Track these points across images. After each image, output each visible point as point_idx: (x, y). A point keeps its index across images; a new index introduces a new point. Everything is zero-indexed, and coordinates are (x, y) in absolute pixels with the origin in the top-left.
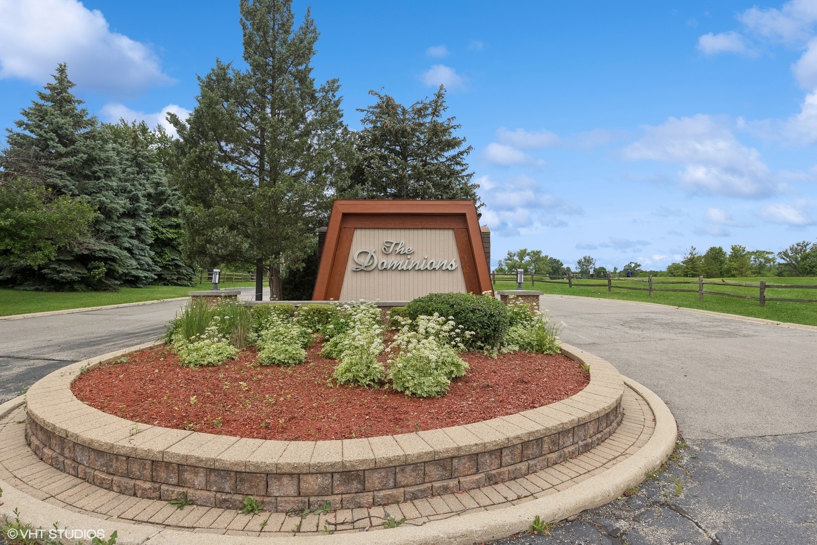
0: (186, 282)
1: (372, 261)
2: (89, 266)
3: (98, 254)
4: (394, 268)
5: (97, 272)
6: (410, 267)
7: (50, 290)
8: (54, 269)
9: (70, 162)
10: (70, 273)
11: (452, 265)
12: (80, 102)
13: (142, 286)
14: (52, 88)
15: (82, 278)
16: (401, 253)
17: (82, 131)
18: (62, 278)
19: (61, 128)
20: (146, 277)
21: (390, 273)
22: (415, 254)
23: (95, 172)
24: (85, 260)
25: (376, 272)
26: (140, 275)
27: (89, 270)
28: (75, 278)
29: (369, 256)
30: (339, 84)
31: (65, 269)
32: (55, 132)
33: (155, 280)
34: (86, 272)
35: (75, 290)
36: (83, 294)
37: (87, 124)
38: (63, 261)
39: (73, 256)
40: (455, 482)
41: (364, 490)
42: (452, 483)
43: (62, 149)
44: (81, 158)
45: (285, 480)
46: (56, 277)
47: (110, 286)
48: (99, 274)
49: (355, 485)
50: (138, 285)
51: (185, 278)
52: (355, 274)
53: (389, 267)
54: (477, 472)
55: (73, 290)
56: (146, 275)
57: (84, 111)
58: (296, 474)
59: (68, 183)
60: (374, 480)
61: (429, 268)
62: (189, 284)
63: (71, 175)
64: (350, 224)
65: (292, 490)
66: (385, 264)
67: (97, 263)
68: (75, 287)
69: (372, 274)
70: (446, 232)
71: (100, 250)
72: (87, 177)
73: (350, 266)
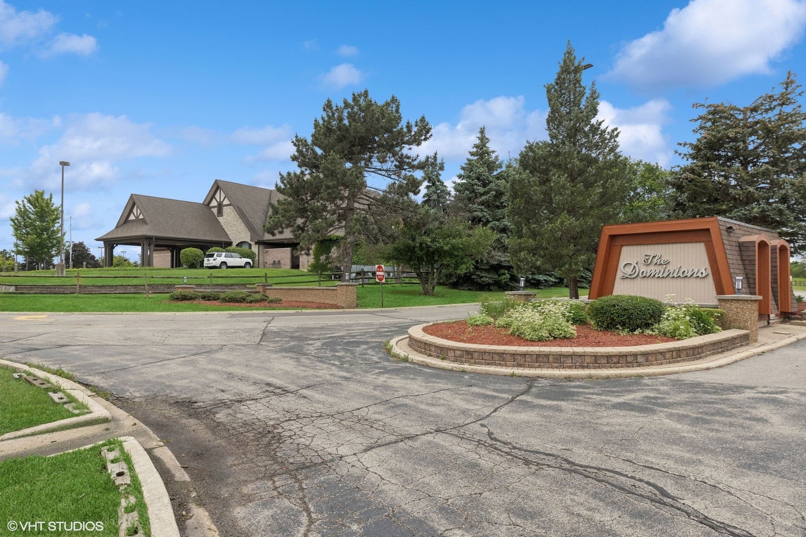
0: (584, 285)
1: (634, 271)
2: (499, 273)
3: (504, 264)
4: (652, 276)
5: (503, 277)
6: (665, 275)
7: (477, 290)
8: (478, 275)
9: (486, 199)
10: (487, 278)
11: (702, 273)
12: (493, 152)
13: (543, 287)
14: (476, 146)
15: (495, 281)
16: (658, 263)
17: (495, 173)
18: (483, 281)
19: (481, 175)
20: (546, 281)
21: (649, 280)
22: (671, 263)
23: (502, 203)
24: (497, 268)
25: (638, 279)
26: (540, 279)
27: (499, 276)
28: (490, 281)
29: (632, 267)
30: (618, 131)
31: (484, 275)
32: (478, 179)
33: (555, 282)
34: (497, 277)
35: (491, 290)
36: (496, 293)
37: (497, 167)
38: (484, 269)
39: (489, 266)
40: (504, 362)
41: (472, 358)
42: (502, 363)
43: (482, 190)
44: (492, 194)
45: (451, 351)
46: (479, 281)
47: (515, 287)
48: (505, 279)
49: (470, 356)
50: (540, 287)
51: (584, 280)
52: (622, 281)
53: (648, 275)
54: (514, 361)
55: (490, 290)
56: (546, 278)
57: (497, 157)
58: (454, 350)
59: (485, 214)
60: (476, 355)
61: (681, 276)
62: (587, 286)
63: (489, 206)
64: (618, 242)
65: (453, 355)
66: (645, 273)
67: (502, 271)
68: (491, 288)
69: (636, 280)
70: (698, 244)
71: (505, 261)
72: (498, 207)
73: (619, 275)
